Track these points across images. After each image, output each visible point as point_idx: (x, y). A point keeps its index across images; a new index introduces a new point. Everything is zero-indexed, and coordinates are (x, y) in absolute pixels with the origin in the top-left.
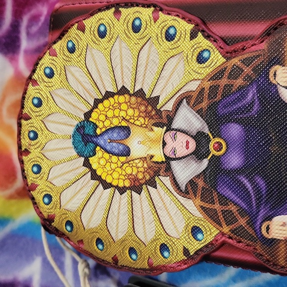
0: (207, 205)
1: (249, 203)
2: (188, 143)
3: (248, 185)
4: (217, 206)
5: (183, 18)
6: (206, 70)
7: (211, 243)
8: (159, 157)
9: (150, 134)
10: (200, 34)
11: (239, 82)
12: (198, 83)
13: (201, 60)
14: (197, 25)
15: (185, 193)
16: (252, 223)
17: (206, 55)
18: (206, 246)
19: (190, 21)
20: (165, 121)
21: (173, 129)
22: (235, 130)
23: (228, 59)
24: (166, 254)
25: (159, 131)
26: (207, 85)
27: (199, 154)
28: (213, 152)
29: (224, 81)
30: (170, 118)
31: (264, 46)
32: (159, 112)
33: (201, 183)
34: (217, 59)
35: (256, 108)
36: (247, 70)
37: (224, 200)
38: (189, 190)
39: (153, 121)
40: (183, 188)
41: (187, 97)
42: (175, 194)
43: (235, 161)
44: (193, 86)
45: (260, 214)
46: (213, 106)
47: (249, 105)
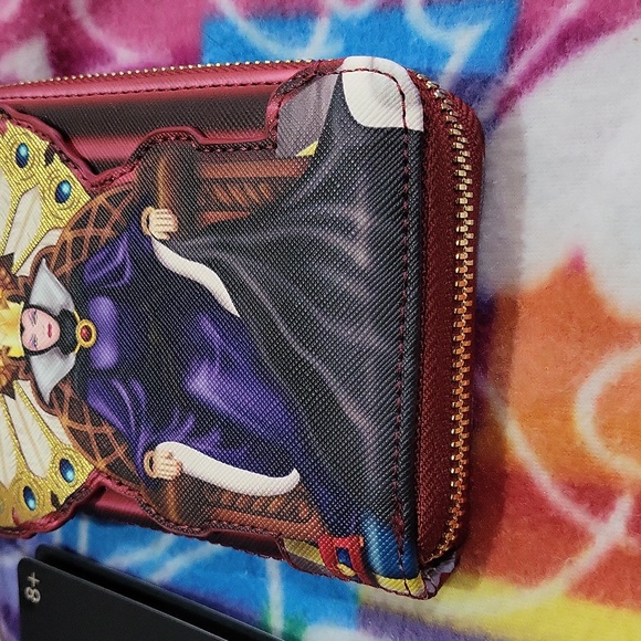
0: (76, 426)
1: (127, 423)
2: (50, 327)
3: (124, 393)
4: (88, 428)
5: (36, 132)
6: (67, 213)
7: (85, 486)
8: (17, 352)
9: (5, 312)
10: (56, 156)
11: (107, 232)
12: (58, 233)
13: (61, 197)
14: (52, 143)
15: (49, 407)
17: (65, 189)
18: (79, 491)
19: (43, 136)
20: (22, 292)
21: (33, 306)
23: (93, 195)
24: (31, 503)
25: (16, 307)
26: (70, 236)
27: (64, 345)
28: (81, 342)
29: (89, 231)
30: (28, 289)
31: (133, 176)
32: (14, 278)
33: (68, 392)
34: (79, 196)
35: (128, 273)
36: (116, 214)
37: (98, 419)
38: (52, 402)
39: (8, 293)
40: (47, 399)
42: (38, 408)
44: (53, 239)
45: (142, 441)
46: (78, 270)
47: (121, 269)
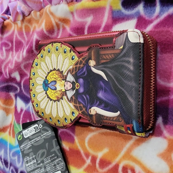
0: (75, 105)
1: (85, 104)
2: (70, 85)
3: (85, 98)
4: (78, 105)
5: (68, 46)
6: (74, 62)
7: (77, 117)
8: (64, 90)
9: (61, 83)
10: (72, 51)
11: (82, 65)
12: (72, 66)
13: (73, 59)
14: (71, 48)
15: (70, 101)
16: (86, 110)
17: (74, 57)
18: (76, 118)
19: (69, 47)
20: (65, 78)
21: (67, 81)
22: (81, 80)
23: (79, 58)
24: (66, 121)
25: (63, 81)
26: (74, 67)
27: (73, 89)
28: (77, 88)
29: (78, 65)
30: (66, 78)
31: (87, 54)
32: (63, 76)
33: (74, 98)
34: (76, 58)
35: (86, 73)
36: (84, 62)
37: (80, 103)
38: (71, 100)
39: (62, 79)
40: (69, 100)
41: (70, 71)
42: (68, 101)
43: (82, 90)
44: (71, 67)
45: (88, 107)
46: (76, 73)
47: (84, 73)
